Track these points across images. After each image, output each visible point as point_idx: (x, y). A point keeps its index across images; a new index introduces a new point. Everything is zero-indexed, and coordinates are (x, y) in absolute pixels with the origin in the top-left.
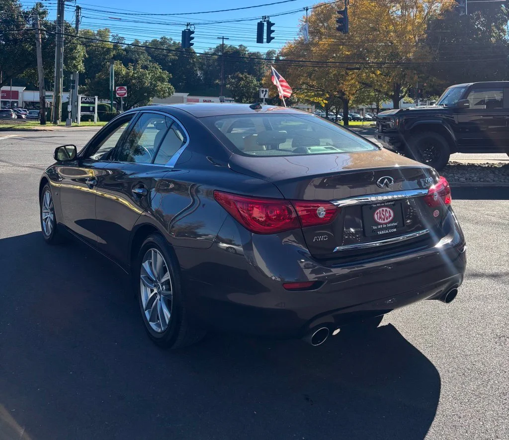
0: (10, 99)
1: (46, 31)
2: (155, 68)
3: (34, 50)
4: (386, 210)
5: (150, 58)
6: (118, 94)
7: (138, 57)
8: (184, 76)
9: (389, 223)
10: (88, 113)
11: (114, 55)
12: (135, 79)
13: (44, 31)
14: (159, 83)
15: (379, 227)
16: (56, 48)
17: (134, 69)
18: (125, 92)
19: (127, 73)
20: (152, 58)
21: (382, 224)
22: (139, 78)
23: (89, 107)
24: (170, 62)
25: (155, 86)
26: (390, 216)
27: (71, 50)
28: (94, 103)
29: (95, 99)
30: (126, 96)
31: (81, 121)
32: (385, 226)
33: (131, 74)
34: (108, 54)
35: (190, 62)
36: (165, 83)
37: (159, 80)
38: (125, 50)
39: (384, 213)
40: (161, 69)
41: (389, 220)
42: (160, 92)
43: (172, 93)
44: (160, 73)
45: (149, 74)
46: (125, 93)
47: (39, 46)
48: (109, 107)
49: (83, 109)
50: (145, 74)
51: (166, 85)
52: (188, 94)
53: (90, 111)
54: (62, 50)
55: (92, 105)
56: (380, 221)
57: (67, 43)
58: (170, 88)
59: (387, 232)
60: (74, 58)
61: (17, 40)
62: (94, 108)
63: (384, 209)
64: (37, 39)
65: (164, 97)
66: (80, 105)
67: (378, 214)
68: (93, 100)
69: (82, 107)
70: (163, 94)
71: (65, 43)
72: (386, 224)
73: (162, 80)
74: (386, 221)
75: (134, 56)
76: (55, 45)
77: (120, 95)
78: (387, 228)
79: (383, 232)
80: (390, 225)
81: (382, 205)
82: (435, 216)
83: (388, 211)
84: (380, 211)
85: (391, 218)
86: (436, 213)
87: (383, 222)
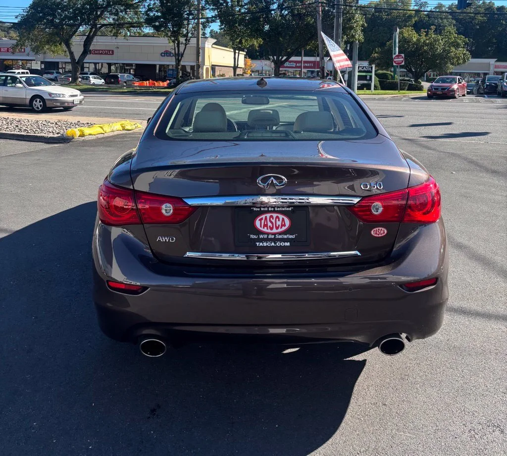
0: (315, 68)
1: (326, 3)
2: (450, 33)
3: (315, 22)
4: (277, 217)
5: (454, 22)
6: (395, 62)
7: (441, 21)
8: (494, 39)
9: (280, 234)
10: (365, 82)
11: (415, 21)
12: (427, 46)
13: (324, 3)
14: (453, 49)
15: (261, 236)
16: (335, 18)
17: (426, 35)
18: (402, 59)
19: (418, 40)
20: (457, 22)
21: (268, 234)
22: (431, 44)
23: (366, 76)
24: (478, 24)
25: (449, 52)
26: (285, 225)
27: (350, 20)
28: (371, 72)
29: (372, 68)
30: (403, 64)
31: (358, 89)
32: (270, 236)
33: (422, 41)
34: (409, 21)
35: (502, 23)
36: (460, 49)
37: (454, 46)
38: (428, 15)
39: (273, 221)
40: (456, 33)
41: (280, 230)
42: (453, 58)
43: (468, 59)
44: (455, 37)
45: (442, 40)
46: (402, 61)
47: (319, 18)
48: (392, 75)
49: (360, 78)
50: (438, 40)
51: (461, 51)
52: (496, 60)
53: (366, 80)
54: (341, 20)
55: (369, 74)
56: (265, 230)
57: (346, 14)
58: (465, 54)
59: (273, 244)
60: (352, 28)
61: (301, 14)
62: (371, 77)
63: (275, 215)
64: (318, 12)
65: (458, 64)
66: (357, 74)
67: (263, 221)
68: (370, 69)
69: (358, 76)
70: (457, 61)
71: (344, 14)
72: (274, 234)
73: (457, 46)
74: (275, 231)
75: (436, 21)
76: (334, 17)
77: (397, 64)
78: (275, 240)
79: (265, 244)
80: (280, 237)
81: (270, 209)
82: (376, 235)
83: (281, 220)
84: (266, 217)
85: (284, 228)
86: (380, 232)
87: (269, 231)
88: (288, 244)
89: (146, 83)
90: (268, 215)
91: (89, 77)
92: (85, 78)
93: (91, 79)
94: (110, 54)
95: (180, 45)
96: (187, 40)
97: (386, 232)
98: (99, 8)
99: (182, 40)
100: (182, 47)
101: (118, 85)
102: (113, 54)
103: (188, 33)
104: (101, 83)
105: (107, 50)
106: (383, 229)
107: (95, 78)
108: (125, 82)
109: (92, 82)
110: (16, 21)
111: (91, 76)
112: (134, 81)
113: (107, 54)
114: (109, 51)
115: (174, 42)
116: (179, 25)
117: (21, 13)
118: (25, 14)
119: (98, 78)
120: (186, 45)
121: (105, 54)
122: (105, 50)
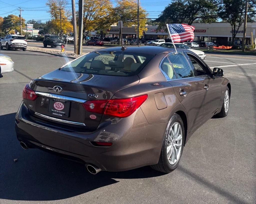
4: (61, 104)
9: (61, 111)
15: (55, 111)
26: (62, 108)
39: (59, 105)
41: (61, 109)
56: (56, 108)
63: (60, 103)
67: (56, 105)
72: (59, 111)
74: (59, 109)
78: (58, 113)
79: (55, 114)
80: (60, 112)
81: (59, 100)
82: (92, 118)
83: (61, 105)
84: (57, 103)
85: (62, 109)
86: (93, 117)
87: (57, 109)
88: (61, 115)
89: (220, 47)
90: (58, 103)
91: (191, 43)
92: (189, 44)
93: (192, 44)
94: (204, 32)
95: (236, 27)
96: (240, 25)
97: (96, 117)
98: (195, 10)
99: (237, 24)
100: (237, 28)
101: (205, 48)
102: (205, 32)
103: (241, 20)
104: (197, 47)
105: (203, 30)
106: (95, 116)
107: (194, 44)
108: (209, 46)
109: (192, 46)
110: (158, 18)
111: (192, 43)
112: (214, 46)
113: (203, 32)
114: (204, 30)
115: (232, 25)
116: (236, 16)
117: (161, 14)
118: (162, 14)
119: (196, 44)
120: (239, 26)
121: (201, 32)
122: (201, 30)
